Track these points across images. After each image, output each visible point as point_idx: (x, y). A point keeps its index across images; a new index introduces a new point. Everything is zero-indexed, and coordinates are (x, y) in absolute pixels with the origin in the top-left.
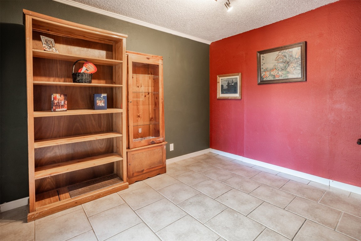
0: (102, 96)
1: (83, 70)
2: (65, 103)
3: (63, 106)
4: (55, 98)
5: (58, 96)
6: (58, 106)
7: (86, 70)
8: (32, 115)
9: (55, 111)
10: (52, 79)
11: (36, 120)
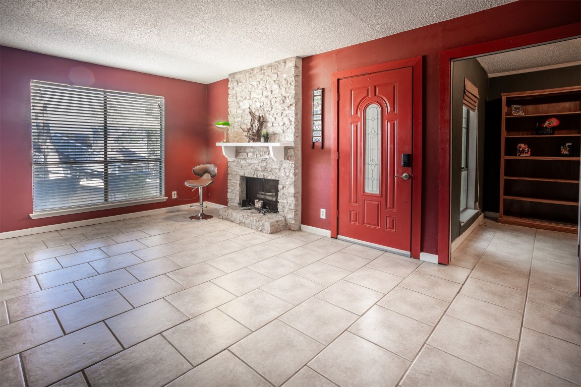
0: (566, 145)
1: (547, 124)
2: (528, 150)
3: (526, 153)
4: (520, 147)
5: (523, 146)
6: (523, 152)
7: (549, 124)
8: (504, 157)
9: (519, 156)
10: (521, 133)
11: (506, 161)
